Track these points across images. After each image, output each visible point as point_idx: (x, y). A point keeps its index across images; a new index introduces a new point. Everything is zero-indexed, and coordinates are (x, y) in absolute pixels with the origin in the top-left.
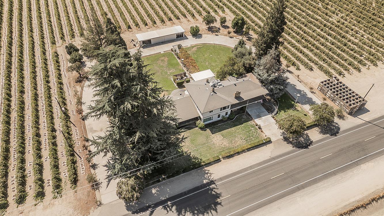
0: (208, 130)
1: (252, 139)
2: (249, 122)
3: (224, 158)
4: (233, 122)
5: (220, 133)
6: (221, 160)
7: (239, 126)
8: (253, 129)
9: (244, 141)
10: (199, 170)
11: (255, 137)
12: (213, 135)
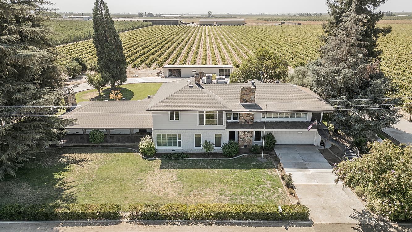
0: (158, 162)
1: (251, 200)
2: (269, 170)
3: (134, 218)
4: (227, 162)
5: (179, 170)
6: (120, 222)
7: (236, 170)
8: (270, 184)
9: (227, 198)
10: (39, 225)
11: (263, 200)
12: (158, 171)
